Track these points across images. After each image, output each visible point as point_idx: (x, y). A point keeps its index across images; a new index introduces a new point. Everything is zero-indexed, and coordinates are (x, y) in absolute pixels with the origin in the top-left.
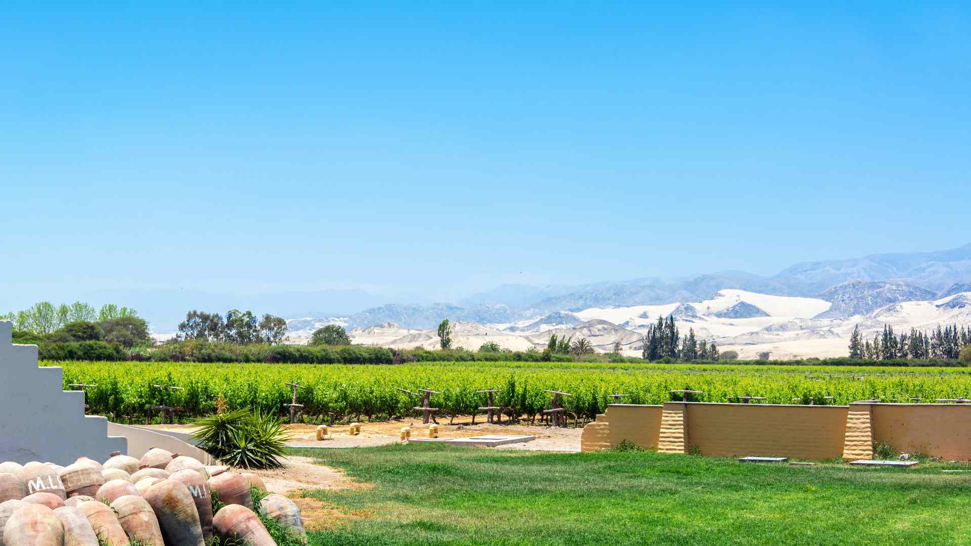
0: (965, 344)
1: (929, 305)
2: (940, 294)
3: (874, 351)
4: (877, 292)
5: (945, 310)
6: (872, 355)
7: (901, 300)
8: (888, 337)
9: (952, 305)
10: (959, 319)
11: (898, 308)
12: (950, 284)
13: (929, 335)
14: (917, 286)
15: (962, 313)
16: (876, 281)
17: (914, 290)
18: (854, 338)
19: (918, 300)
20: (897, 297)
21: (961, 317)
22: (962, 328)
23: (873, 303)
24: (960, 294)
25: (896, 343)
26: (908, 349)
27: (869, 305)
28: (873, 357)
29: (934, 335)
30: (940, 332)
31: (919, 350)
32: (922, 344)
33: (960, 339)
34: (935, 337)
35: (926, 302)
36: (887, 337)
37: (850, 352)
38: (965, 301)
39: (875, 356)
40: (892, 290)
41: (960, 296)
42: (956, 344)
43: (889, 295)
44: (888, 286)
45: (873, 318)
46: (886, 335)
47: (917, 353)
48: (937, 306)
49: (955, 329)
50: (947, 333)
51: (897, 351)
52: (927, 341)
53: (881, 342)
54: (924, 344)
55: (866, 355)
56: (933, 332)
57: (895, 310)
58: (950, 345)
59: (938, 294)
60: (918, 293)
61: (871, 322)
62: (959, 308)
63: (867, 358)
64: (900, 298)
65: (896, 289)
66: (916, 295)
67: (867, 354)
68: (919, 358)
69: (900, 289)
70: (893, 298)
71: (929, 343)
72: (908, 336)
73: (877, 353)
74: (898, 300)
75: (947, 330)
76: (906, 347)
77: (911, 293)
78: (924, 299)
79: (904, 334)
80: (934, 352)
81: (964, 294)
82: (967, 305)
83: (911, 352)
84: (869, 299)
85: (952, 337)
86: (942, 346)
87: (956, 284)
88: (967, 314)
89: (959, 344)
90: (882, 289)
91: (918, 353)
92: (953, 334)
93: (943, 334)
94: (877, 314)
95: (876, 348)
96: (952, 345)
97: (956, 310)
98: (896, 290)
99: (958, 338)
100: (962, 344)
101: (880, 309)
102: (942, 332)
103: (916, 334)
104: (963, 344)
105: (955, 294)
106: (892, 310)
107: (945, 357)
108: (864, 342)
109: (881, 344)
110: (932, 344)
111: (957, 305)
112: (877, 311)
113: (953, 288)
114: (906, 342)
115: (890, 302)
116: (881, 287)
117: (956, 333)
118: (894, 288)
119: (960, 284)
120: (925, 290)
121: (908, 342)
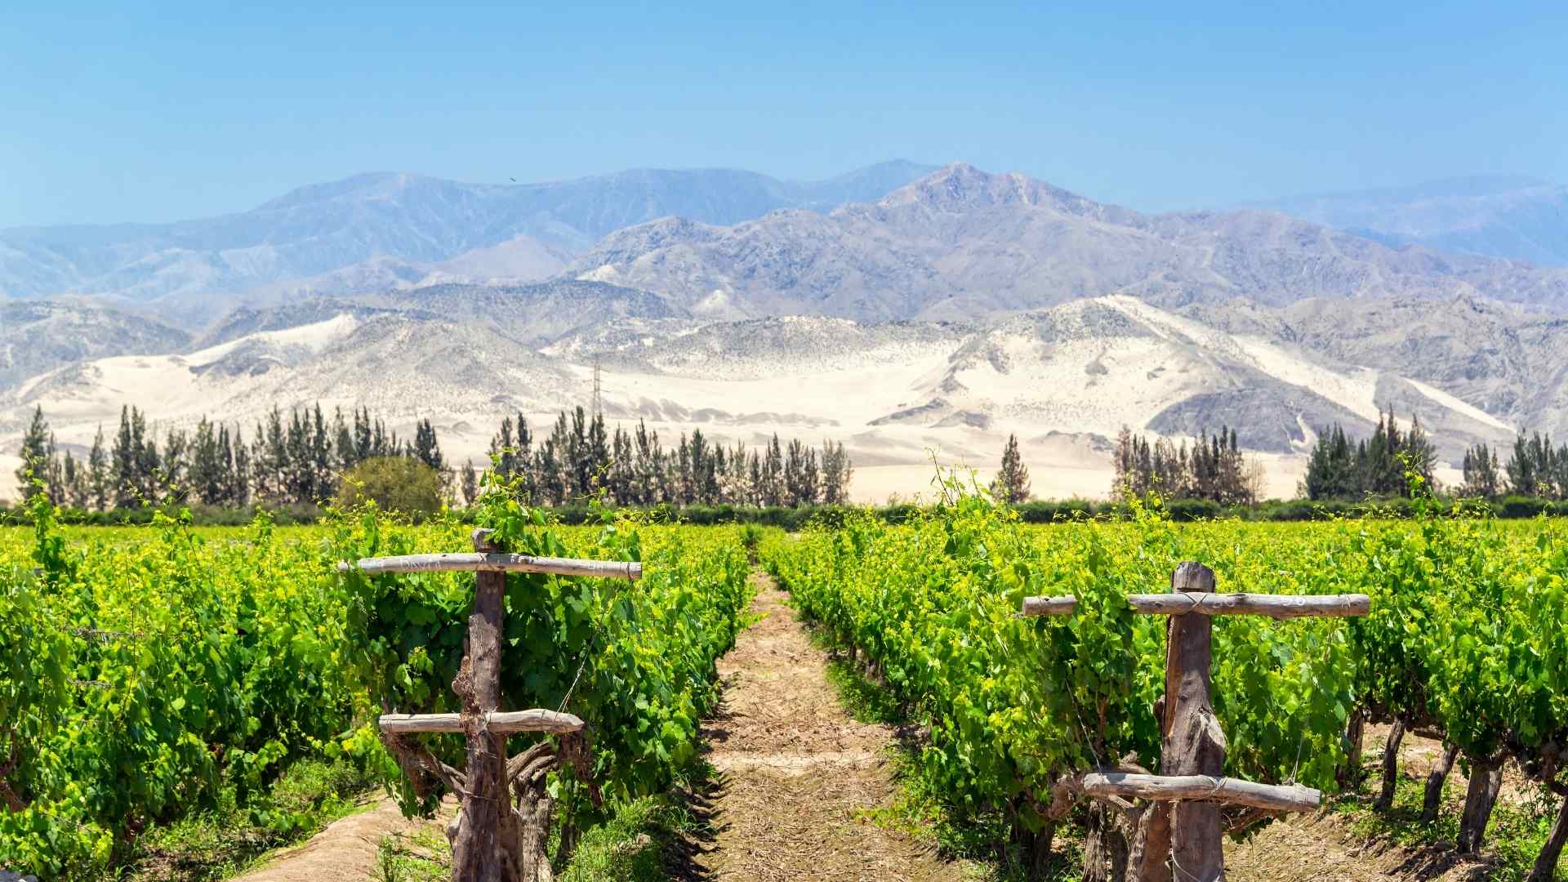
0: (348, 461)
1: (174, 365)
2: (199, 337)
3: (92, 484)
4: (28, 331)
5: (214, 379)
6: (84, 498)
7: (95, 355)
8: (132, 442)
9: (236, 366)
10: (253, 404)
11: (88, 374)
12: (225, 308)
13: (249, 439)
14: (136, 314)
15: (259, 387)
16: (26, 300)
17: (128, 327)
18: (31, 446)
19: (142, 353)
20: (84, 345)
21: (258, 400)
22: (338, 416)
23: (18, 363)
24: (254, 336)
25: (153, 461)
26: (189, 479)
27: (7, 367)
28: (89, 502)
29: (260, 436)
30: (277, 428)
31: (220, 480)
32: (229, 462)
33: (335, 446)
34: (262, 443)
35: (163, 359)
36: (128, 445)
37: (21, 489)
38: (267, 356)
39: (93, 500)
40: (70, 325)
41: (254, 343)
42: (322, 463)
43: (60, 339)
44: (58, 314)
45: (19, 402)
46: (125, 436)
47: (213, 491)
48: (193, 370)
49: (319, 418)
50: (298, 432)
51: (158, 484)
52: (242, 453)
53: (111, 458)
54: (234, 461)
55: (67, 496)
56: (259, 427)
57: (81, 379)
58: (307, 466)
59: (193, 338)
60: (139, 334)
61: (16, 414)
62: (252, 375)
63: (70, 507)
64: (92, 348)
65: (82, 322)
66: (134, 339)
67: (71, 495)
68: (221, 505)
69: (93, 322)
70: (72, 347)
71: (248, 459)
72: (188, 442)
73: (99, 490)
74: (87, 352)
75: (297, 424)
76: (184, 471)
77: (122, 334)
78: (155, 350)
79: (176, 434)
80: (262, 486)
81: (264, 336)
82: (272, 367)
83: (196, 486)
84: (8, 350)
85: (312, 444)
86: (285, 469)
87: (242, 310)
88: (275, 392)
89: (332, 464)
90: (42, 323)
91: (216, 490)
92: (314, 434)
93: (286, 434)
94: (31, 391)
95: (97, 477)
96: (313, 464)
97: (245, 381)
98: (80, 326)
99: (329, 445)
100: (338, 463)
101: (39, 378)
102: (285, 427)
103: (210, 433)
104: (343, 462)
105: (240, 337)
106: (73, 379)
107: (293, 500)
108: (61, 456)
109: (111, 464)
110: (257, 465)
111: (249, 366)
112: (31, 383)
113: (233, 320)
114: (183, 458)
115: (64, 358)
116: (39, 318)
117: (321, 432)
118: (76, 318)
119: (253, 308)
120: (159, 326)
121: (187, 457)
